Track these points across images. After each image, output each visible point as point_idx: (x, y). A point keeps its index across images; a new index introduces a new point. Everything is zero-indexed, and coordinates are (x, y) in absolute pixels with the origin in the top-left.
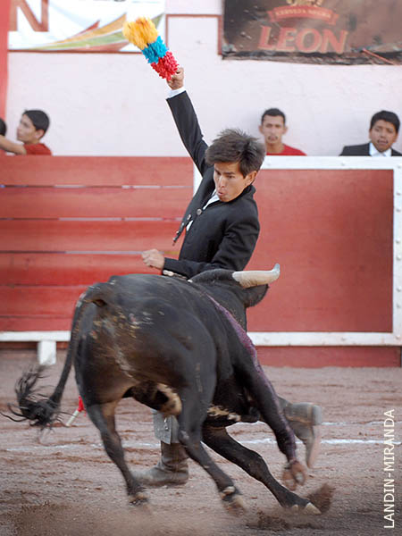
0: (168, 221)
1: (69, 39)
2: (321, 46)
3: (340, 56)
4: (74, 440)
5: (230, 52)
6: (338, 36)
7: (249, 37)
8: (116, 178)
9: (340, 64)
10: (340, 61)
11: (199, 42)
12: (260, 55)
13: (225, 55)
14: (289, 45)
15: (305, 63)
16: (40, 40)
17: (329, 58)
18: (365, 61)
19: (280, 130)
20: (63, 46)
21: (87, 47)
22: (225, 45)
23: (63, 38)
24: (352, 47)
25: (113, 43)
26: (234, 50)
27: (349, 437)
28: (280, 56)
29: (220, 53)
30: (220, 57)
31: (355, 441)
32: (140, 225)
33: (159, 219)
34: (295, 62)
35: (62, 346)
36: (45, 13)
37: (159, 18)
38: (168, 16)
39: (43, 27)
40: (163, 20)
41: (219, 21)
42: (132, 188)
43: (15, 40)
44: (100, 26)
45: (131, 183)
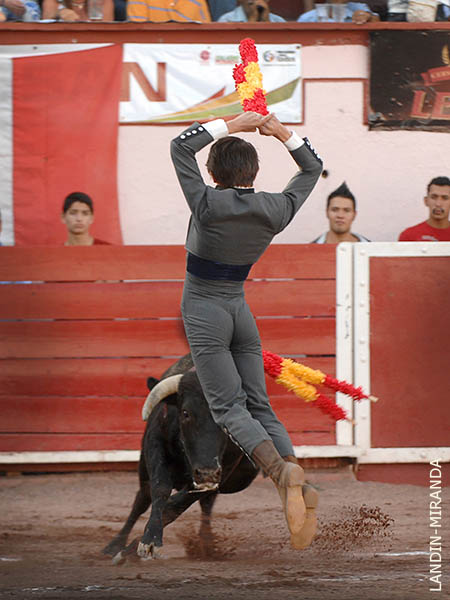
1: (189, 110)
5: (378, 121)
7: (400, 104)
11: (341, 111)
12: (413, 125)
13: (372, 125)
14: (447, 112)
16: (156, 110)
20: (182, 117)
22: (371, 113)
23: (182, 108)
26: (383, 119)
28: (436, 125)
29: (365, 124)
30: (366, 128)
36: (162, 79)
37: (294, 83)
38: (306, 80)
39: (159, 96)
40: (299, 85)
41: (365, 85)
42: (264, 281)
43: (127, 111)
44: (227, 93)
45: (263, 275)
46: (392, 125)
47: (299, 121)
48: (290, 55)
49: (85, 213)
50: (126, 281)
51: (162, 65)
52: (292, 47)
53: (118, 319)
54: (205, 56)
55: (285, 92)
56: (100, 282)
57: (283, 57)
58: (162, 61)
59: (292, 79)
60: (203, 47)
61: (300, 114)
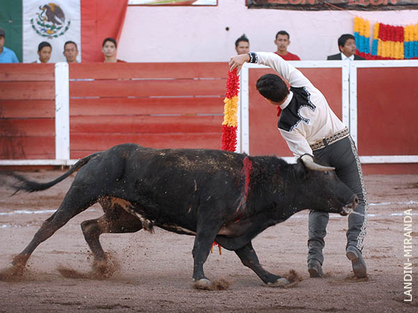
2: (302, 1)
3: (312, 6)
5: (252, 4)
9: (313, 10)
10: (311, 8)
12: (269, 6)
13: (249, 6)
14: (285, 0)
17: (307, 7)
18: (326, 8)
19: (286, 43)
21: (174, 2)
24: (319, 1)
26: (255, 3)
28: (279, 6)
29: (247, 5)
30: (247, 7)
34: (287, 9)
42: (199, 80)
45: (199, 77)
46: (259, 6)
47: (214, 4)
49: (112, 47)
50: (133, 79)
53: (129, 97)
56: (120, 80)
61: (216, 2)
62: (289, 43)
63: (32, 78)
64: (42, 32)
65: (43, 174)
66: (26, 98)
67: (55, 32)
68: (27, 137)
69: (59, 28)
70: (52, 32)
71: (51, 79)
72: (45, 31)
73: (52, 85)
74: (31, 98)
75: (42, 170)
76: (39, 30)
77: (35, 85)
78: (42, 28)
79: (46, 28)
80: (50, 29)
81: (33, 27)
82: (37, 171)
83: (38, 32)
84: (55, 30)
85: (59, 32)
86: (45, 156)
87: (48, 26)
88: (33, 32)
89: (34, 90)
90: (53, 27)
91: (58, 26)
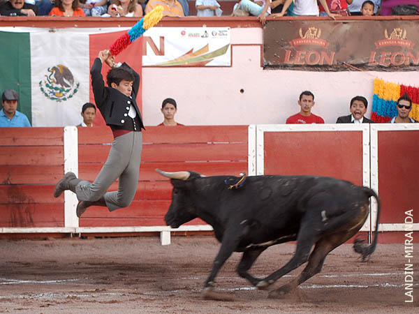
0: (233, 162)
1: (176, 60)
2: (320, 61)
3: (331, 67)
4: (181, 287)
5: (268, 65)
6: (329, 55)
7: (279, 56)
8: (204, 138)
9: (331, 71)
10: (330, 69)
11: (250, 60)
12: (285, 67)
13: (265, 67)
14: (301, 60)
15: (311, 70)
16: (159, 60)
17: (325, 67)
18: (345, 69)
19: (311, 103)
21: (186, 64)
22: (265, 61)
23: (173, 59)
24: (337, 61)
25: (202, 61)
26: (270, 64)
27: (339, 284)
28: (296, 67)
29: (262, 66)
30: (262, 68)
31: (342, 286)
32: (218, 165)
33: (229, 161)
34: (305, 70)
35: (174, 234)
36: (162, 45)
37: (227, 46)
38: (232, 45)
39: (161, 53)
40: (230, 47)
41: (261, 47)
42: (213, 144)
43: (146, 60)
44: (194, 51)
45: (212, 141)
46: (274, 67)
47: (230, 65)
48: (225, 33)
49: (172, 109)
51: (162, 38)
52: (226, 28)
54: (183, 33)
55: (222, 51)
57: (221, 34)
58: (162, 36)
59: (226, 45)
60: (182, 29)
61: (230, 63)
62: (314, 103)
63: (40, 142)
64: (51, 95)
65: (51, 242)
66: (34, 163)
67: (64, 95)
68: (35, 203)
69: (68, 91)
70: (61, 95)
71: (60, 143)
72: (54, 94)
73: (61, 149)
74: (39, 163)
75: (51, 238)
76: (48, 92)
77: (43, 149)
78: (51, 90)
79: (55, 91)
80: (58, 91)
81: (42, 89)
82: (45, 239)
83: (46, 95)
84: (64, 92)
85: (68, 94)
86: (53, 224)
87: (56, 89)
88: (41, 94)
89: (43, 155)
90: (62, 90)
91: (66, 89)
